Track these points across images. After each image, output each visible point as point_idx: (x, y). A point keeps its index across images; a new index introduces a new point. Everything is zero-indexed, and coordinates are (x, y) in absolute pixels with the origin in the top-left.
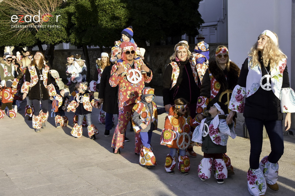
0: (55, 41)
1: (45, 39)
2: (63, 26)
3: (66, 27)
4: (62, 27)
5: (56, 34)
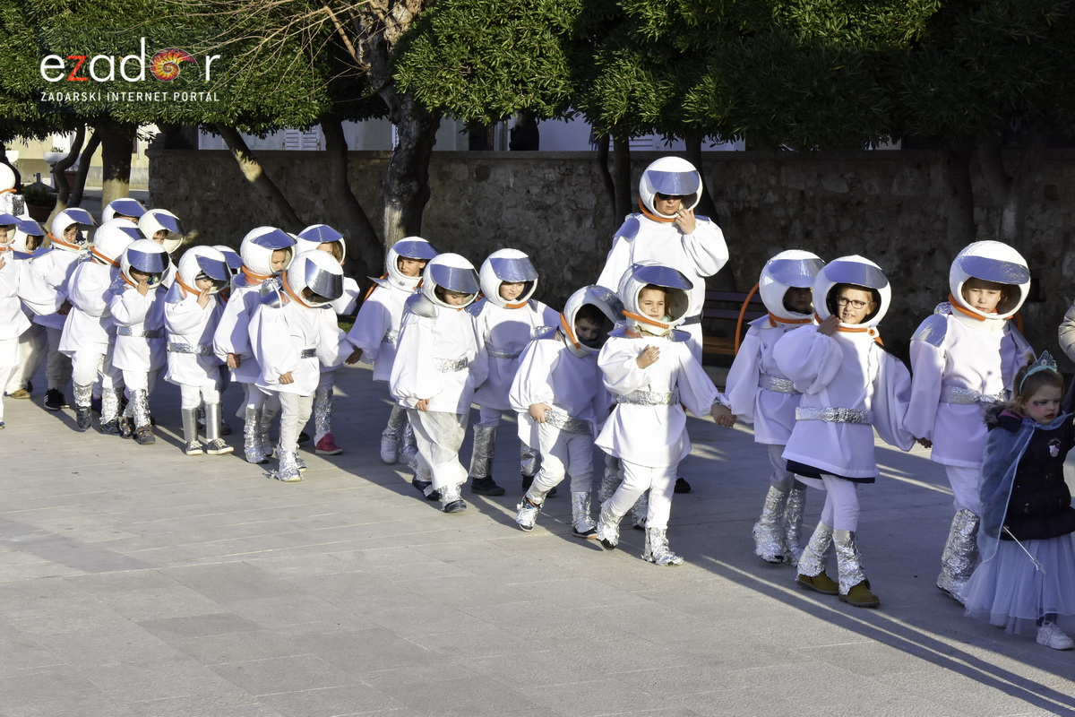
0: (500, 109)
1: (448, 93)
2: (555, 30)
3: (567, 32)
4: (547, 35)
5: (510, 72)
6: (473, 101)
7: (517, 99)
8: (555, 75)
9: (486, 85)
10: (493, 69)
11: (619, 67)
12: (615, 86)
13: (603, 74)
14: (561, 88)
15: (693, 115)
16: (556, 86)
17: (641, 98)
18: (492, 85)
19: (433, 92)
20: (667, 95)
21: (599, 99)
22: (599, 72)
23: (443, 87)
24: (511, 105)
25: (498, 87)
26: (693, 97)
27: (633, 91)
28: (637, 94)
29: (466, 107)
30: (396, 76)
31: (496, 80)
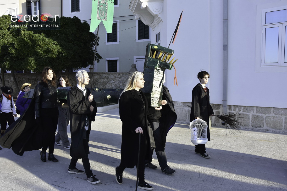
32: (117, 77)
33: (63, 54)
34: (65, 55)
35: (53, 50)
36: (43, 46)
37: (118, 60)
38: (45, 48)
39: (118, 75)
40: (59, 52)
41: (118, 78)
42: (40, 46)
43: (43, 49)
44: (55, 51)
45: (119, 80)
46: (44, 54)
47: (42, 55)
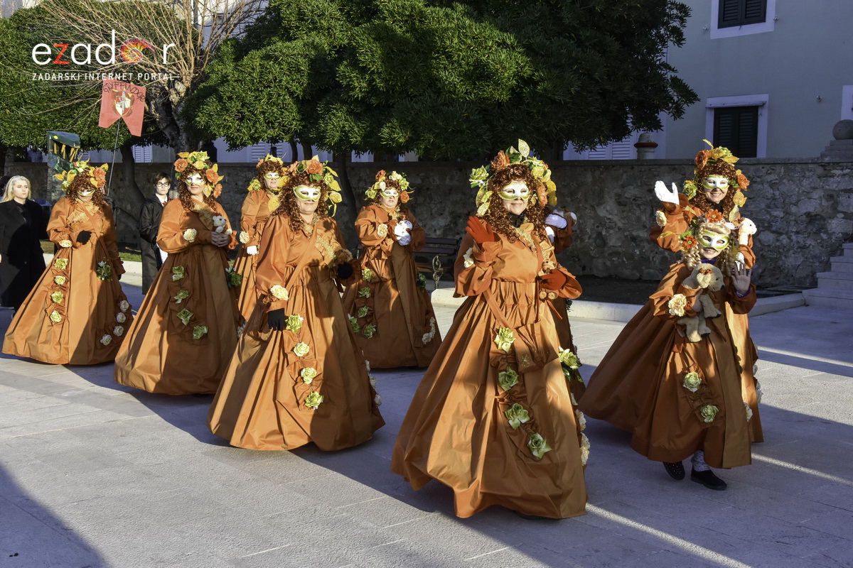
0: (259, 137)
2: (291, 94)
3: (298, 96)
4: (287, 97)
5: (265, 117)
6: (244, 133)
7: (269, 132)
8: (292, 117)
9: (251, 124)
10: (255, 115)
11: (334, 114)
12: (333, 124)
13: (322, 118)
14: (295, 126)
15: (387, 140)
16: (291, 125)
17: (349, 131)
18: (254, 124)
19: (219, 128)
20: (364, 129)
21: (324, 132)
22: (320, 117)
23: (226, 125)
24: (266, 135)
25: (258, 125)
26: (386, 130)
27: (344, 127)
28: (347, 129)
29: (240, 136)
30: (197, 119)
31: (256, 122)
32: (759, 180)
33: (536, 84)
34: (545, 90)
35: (497, 70)
36: (459, 56)
37: (763, 105)
38: (468, 64)
39: (764, 171)
40: (522, 78)
41: (766, 186)
42: (449, 57)
43: (460, 65)
44: (506, 75)
45: (770, 196)
46: (461, 89)
47: (455, 91)
